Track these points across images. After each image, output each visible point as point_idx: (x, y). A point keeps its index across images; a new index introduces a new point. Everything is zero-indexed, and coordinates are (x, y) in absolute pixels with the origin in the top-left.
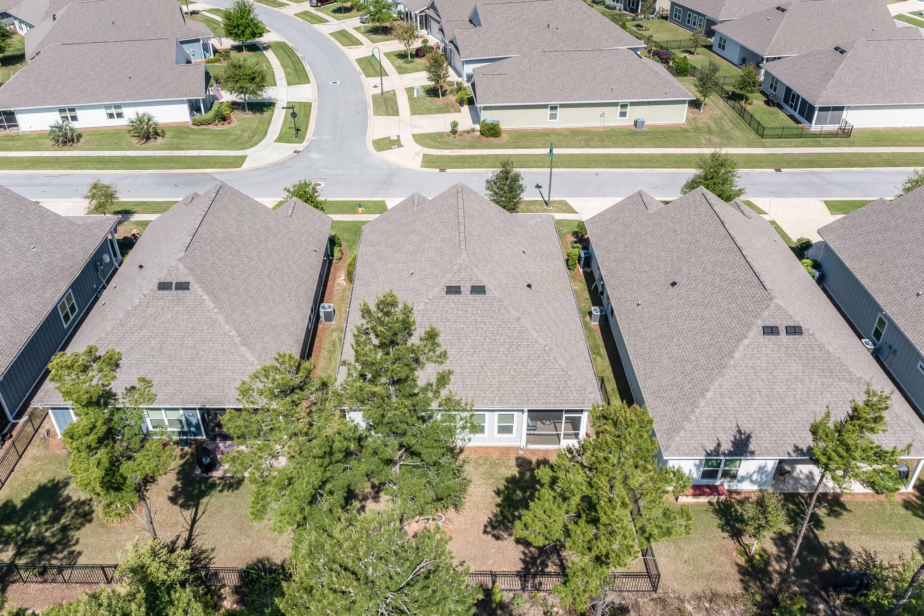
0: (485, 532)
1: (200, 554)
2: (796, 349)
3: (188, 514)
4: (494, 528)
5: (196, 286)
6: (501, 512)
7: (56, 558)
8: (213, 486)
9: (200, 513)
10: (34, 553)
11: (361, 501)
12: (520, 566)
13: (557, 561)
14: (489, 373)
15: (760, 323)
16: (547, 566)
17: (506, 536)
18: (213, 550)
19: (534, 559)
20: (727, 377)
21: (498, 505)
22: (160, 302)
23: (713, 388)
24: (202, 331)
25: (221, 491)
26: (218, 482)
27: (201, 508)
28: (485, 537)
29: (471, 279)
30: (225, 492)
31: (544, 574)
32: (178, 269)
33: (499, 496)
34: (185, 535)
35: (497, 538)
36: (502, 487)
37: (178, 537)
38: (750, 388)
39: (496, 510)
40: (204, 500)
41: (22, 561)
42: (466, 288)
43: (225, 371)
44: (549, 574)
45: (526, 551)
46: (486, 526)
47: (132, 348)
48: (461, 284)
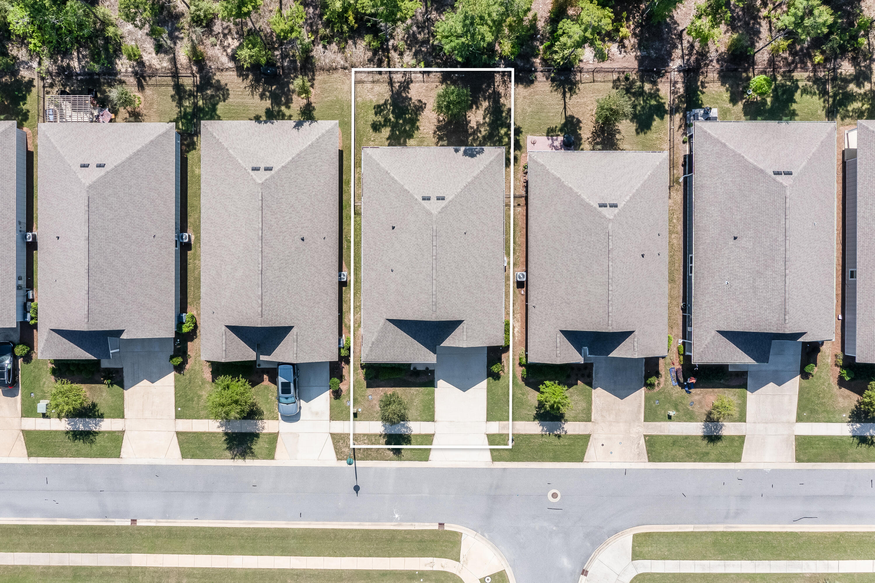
0: (425, 104)
1: (557, 89)
2: (257, 161)
3: (569, 113)
4: (421, 107)
5: (594, 206)
6: (417, 116)
7: (623, 85)
8: (561, 130)
9: (563, 113)
10: (635, 88)
11: (486, 122)
12: (411, 86)
13: (394, 89)
14: (421, 161)
15: (273, 172)
16: (399, 86)
17: (416, 102)
18: (551, 92)
19: (404, 90)
20: (298, 150)
21: (418, 120)
22: (613, 198)
23: (307, 146)
24: (584, 184)
25: (556, 127)
26: (559, 133)
27: (564, 116)
28: (426, 102)
29: (430, 204)
30: (554, 126)
31: (401, 83)
32: (609, 214)
33: (417, 126)
34: (567, 100)
35: (420, 101)
36: (416, 132)
37: (570, 99)
38: (288, 146)
39: (420, 118)
40: (563, 121)
41: (638, 84)
42: (433, 199)
43: (566, 166)
44: (398, 82)
45: (407, 94)
46: (425, 108)
47: (622, 176)
48: (436, 201)
